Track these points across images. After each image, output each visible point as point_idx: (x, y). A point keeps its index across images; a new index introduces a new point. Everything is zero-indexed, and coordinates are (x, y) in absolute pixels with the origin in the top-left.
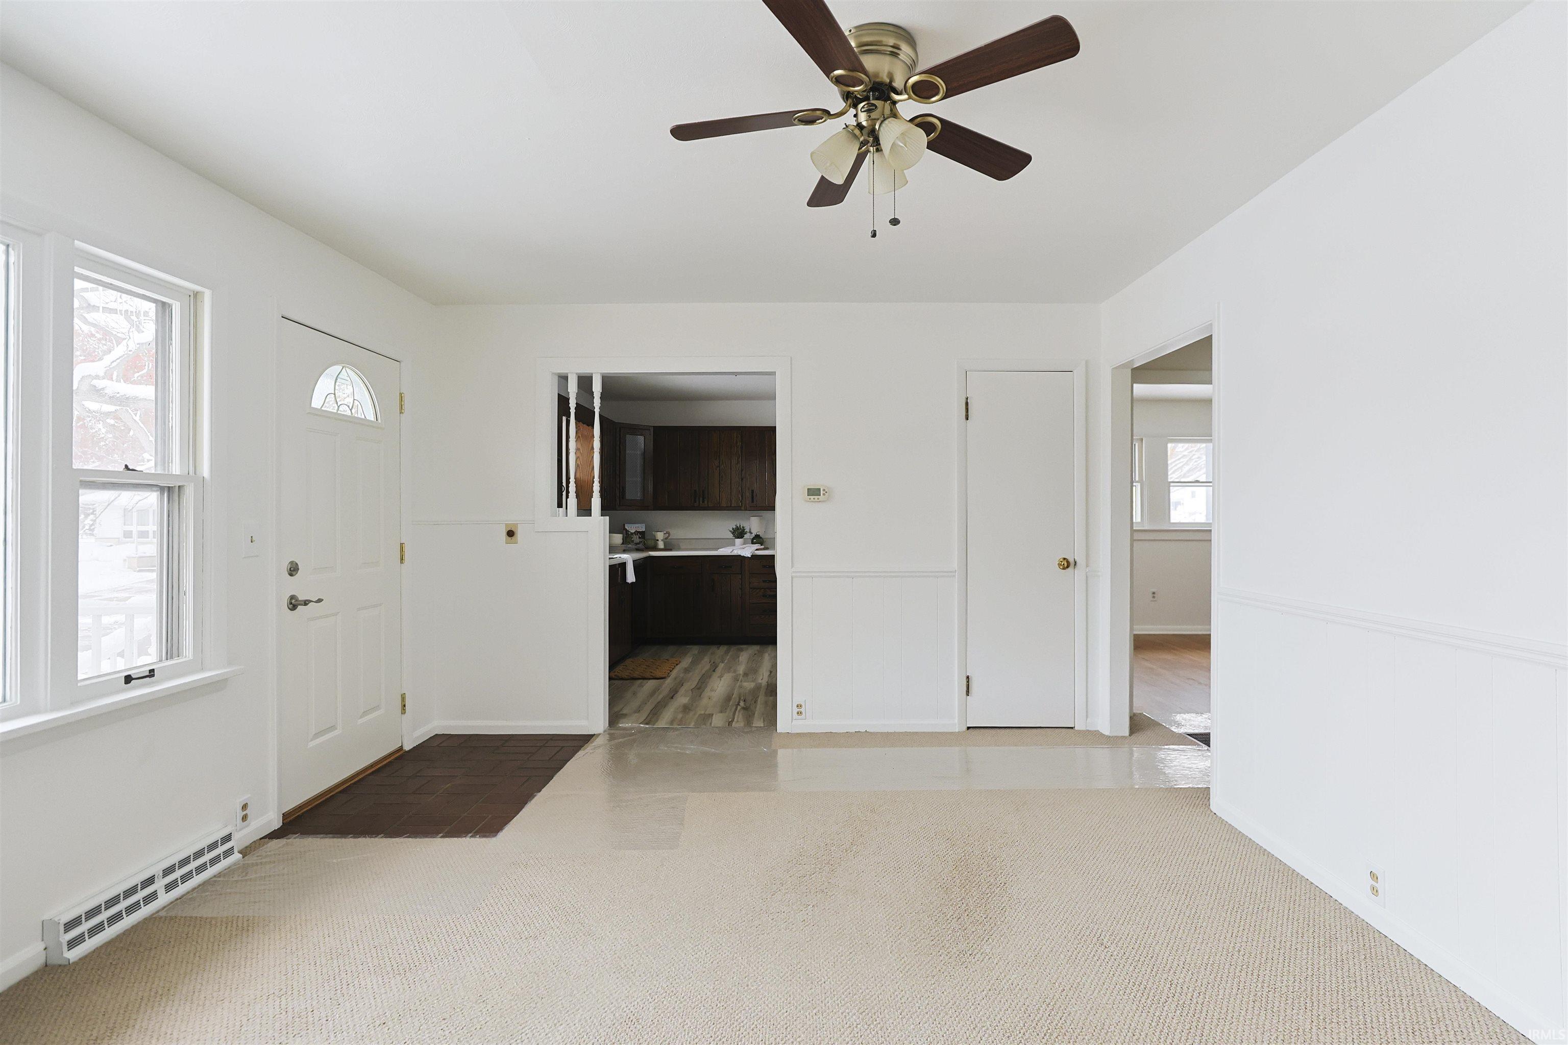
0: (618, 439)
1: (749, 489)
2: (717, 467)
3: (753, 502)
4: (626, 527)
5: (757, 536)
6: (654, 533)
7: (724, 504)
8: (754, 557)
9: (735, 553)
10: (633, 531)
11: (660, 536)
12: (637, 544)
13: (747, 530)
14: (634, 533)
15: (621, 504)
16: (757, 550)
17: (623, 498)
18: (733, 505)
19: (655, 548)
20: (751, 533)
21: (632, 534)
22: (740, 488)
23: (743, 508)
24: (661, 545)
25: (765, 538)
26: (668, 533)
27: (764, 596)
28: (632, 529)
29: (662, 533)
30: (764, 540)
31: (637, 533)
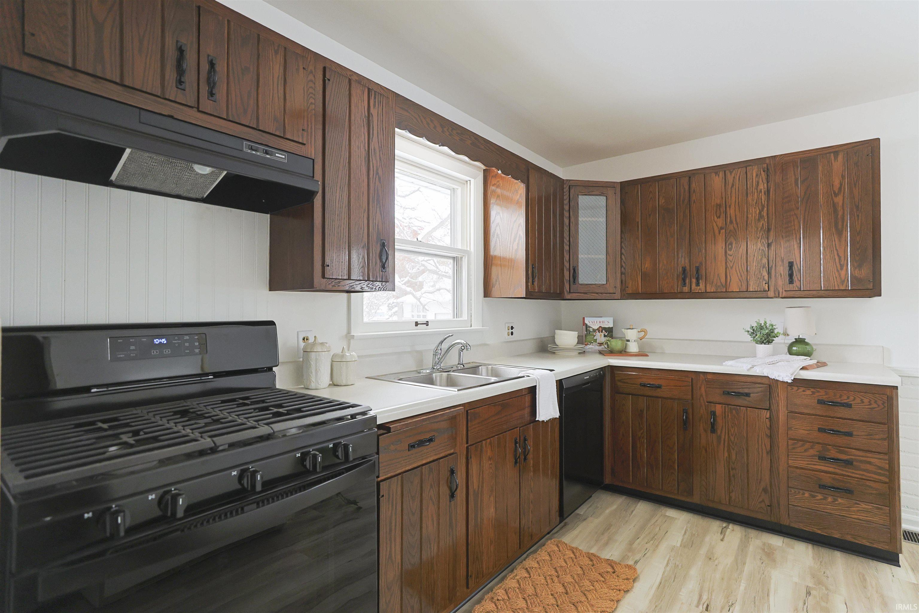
0: (566, 202)
1: (783, 261)
2: (722, 228)
3: (791, 281)
4: (586, 322)
5: (799, 341)
6: (623, 330)
7: (734, 287)
8: (797, 382)
9: (758, 371)
10: (596, 327)
11: (631, 335)
12: (601, 344)
13: (779, 329)
14: (598, 329)
15: (571, 291)
16: (803, 368)
17: (574, 282)
18: (751, 289)
19: (623, 352)
20: (786, 334)
21: (594, 331)
22: (765, 261)
23: (771, 293)
24: (633, 348)
25: (816, 345)
26: (645, 331)
27: (822, 458)
28: (594, 323)
29: (635, 331)
30: (814, 347)
31: (601, 329)
